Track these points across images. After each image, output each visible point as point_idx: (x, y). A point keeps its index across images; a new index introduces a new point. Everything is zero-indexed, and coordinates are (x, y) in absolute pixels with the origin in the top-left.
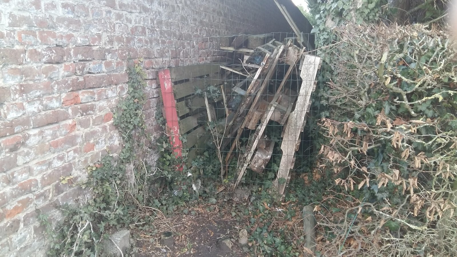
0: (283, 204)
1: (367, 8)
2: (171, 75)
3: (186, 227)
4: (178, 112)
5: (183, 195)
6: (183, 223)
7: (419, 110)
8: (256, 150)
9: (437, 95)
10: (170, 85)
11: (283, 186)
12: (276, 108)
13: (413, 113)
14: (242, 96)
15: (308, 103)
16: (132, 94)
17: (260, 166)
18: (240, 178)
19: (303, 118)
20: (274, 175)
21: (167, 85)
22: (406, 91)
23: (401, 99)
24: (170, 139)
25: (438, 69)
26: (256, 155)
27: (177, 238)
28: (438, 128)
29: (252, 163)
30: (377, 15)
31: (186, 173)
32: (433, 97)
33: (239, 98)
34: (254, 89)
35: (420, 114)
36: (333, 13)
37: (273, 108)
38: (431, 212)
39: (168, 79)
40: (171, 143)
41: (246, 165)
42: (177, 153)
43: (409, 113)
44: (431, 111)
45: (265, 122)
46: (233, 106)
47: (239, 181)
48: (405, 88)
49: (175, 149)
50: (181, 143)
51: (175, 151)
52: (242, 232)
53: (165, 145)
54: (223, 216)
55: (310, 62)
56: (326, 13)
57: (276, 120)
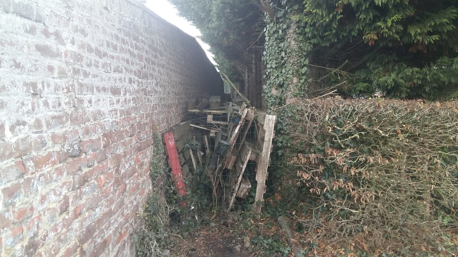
0: (262, 220)
1: (299, 82)
2: (174, 136)
3: (200, 246)
4: (180, 162)
5: (189, 224)
6: (197, 243)
7: (346, 144)
8: (240, 183)
9: (356, 135)
10: (173, 142)
11: (260, 207)
12: (252, 151)
13: (343, 146)
14: (227, 145)
15: (271, 146)
16: (156, 152)
17: (245, 194)
18: (231, 204)
19: (269, 156)
20: (253, 200)
21: (171, 143)
22: (338, 134)
23: (336, 139)
24: (175, 183)
25: (355, 122)
26: (242, 186)
27: (198, 253)
28: (359, 153)
29: (239, 192)
30: (306, 86)
31: (190, 207)
32: (354, 136)
33: (225, 147)
34: (236, 140)
35: (347, 146)
36: (276, 85)
37: (250, 152)
38: (363, 200)
39: (172, 139)
40: (176, 186)
41: (234, 195)
42: (181, 193)
43: (341, 146)
44: (352, 144)
45: (246, 162)
46: (222, 153)
47: (230, 207)
48: (337, 133)
49: (179, 190)
50: (184, 185)
51: (179, 191)
52: (246, 239)
53: (173, 188)
54: (223, 234)
55: (269, 119)
56: (271, 85)
57: (253, 160)
